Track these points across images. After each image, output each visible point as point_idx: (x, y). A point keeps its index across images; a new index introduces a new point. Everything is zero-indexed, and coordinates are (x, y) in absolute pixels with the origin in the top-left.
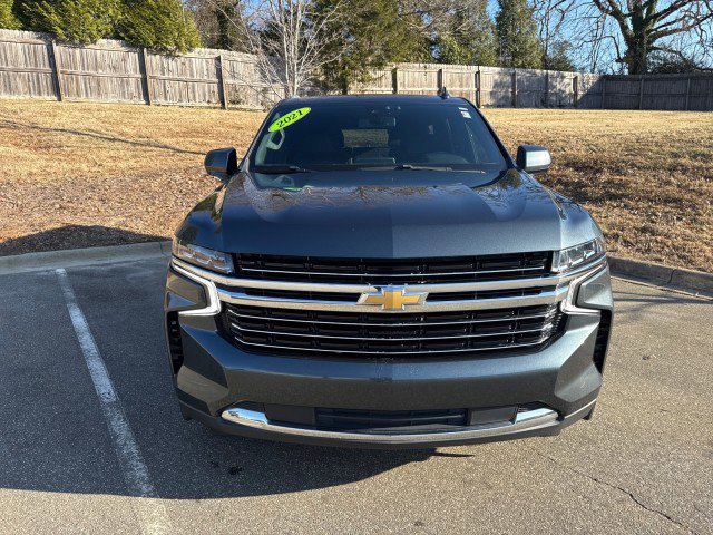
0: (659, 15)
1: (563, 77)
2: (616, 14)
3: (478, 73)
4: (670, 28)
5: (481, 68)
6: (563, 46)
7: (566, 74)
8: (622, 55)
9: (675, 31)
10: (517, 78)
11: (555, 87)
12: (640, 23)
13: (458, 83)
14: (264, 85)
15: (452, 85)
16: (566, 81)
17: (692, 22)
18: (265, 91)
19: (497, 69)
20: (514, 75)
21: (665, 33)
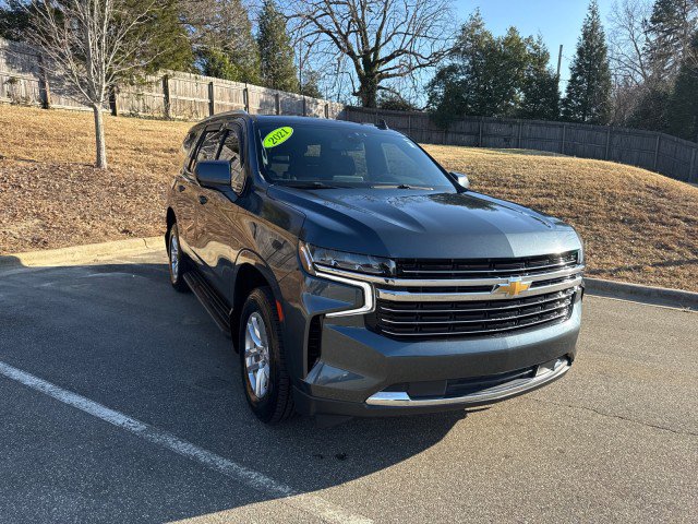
0: (382, 60)
1: (317, 104)
2: (351, 54)
3: (246, 90)
4: (391, 72)
5: (248, 85)
6: (313, 75)
7: (319, 101)
8: (357, 90)
9: (394, 75)
10: (280, 99)
11: (311, 111)
12: (369, 65)
13: (228, 98)
14: (13, 74)
15: (222, 98)
16: (319, 107)
17: (405, 69)
18: (12, 81)
19: (263, 89)
20: (277, 96)
21: (388, 76)
